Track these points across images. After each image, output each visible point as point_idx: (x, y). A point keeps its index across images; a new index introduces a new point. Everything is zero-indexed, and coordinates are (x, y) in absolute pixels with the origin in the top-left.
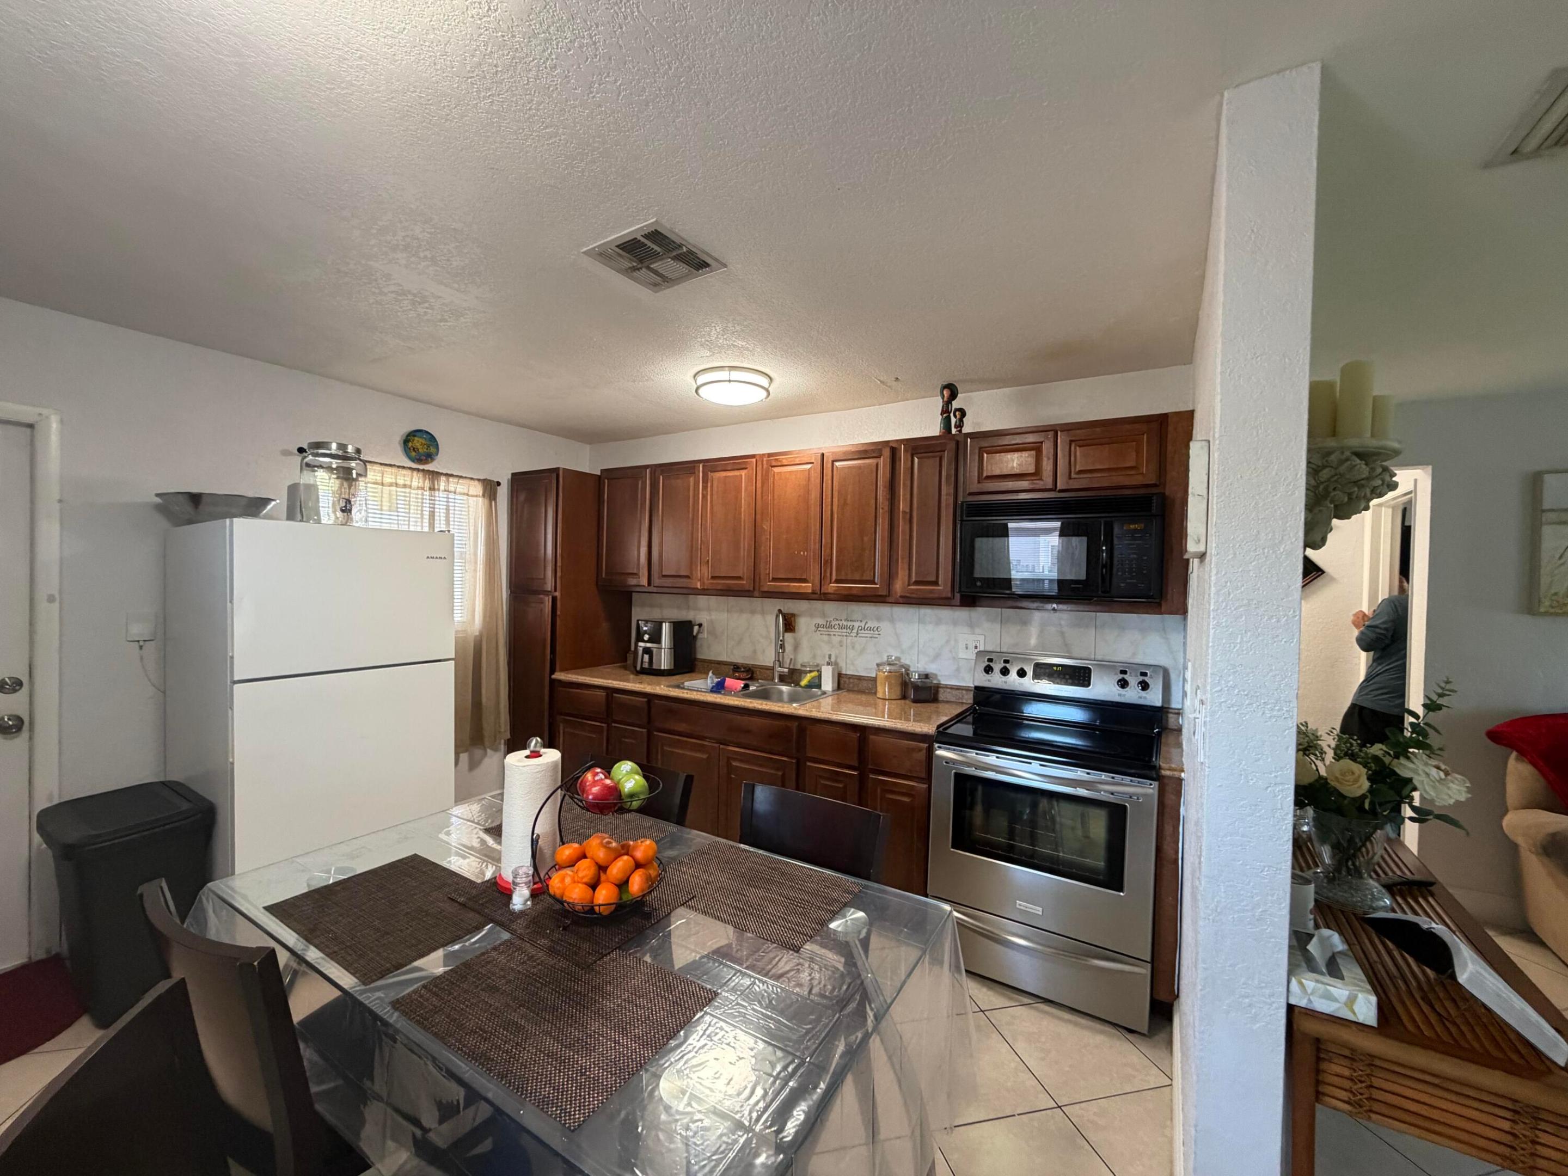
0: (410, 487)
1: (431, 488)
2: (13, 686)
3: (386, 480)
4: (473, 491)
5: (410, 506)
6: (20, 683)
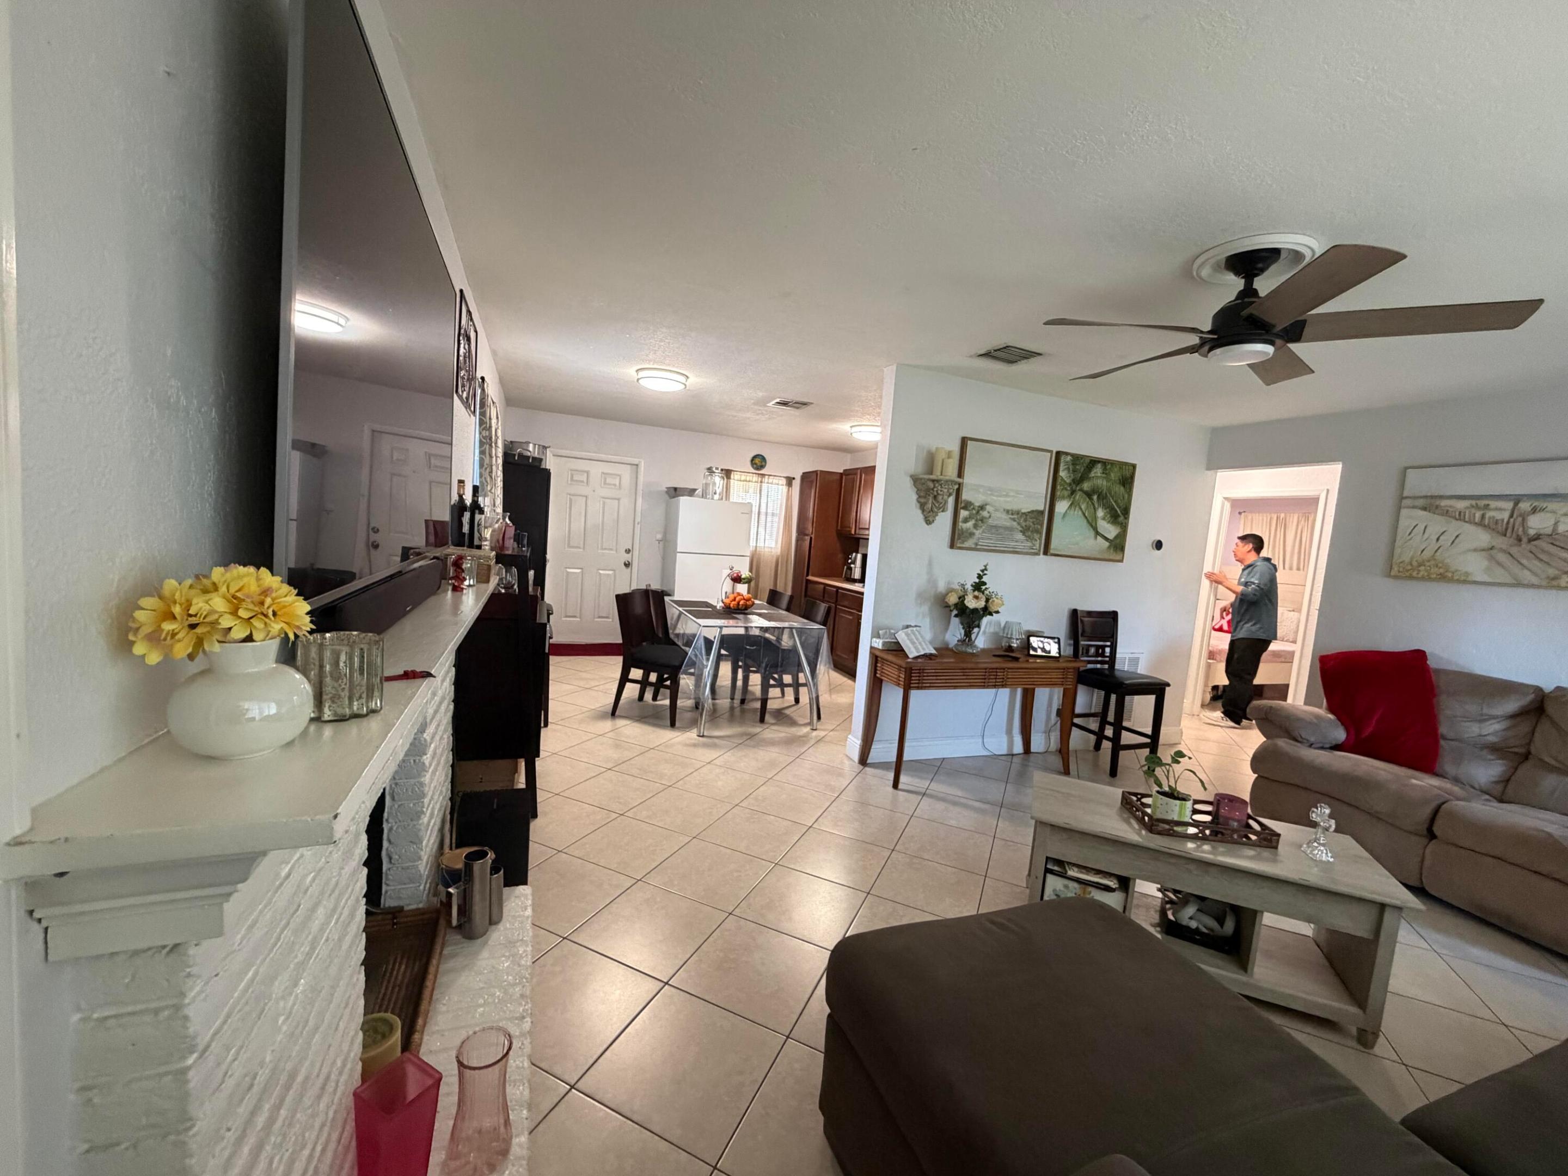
0: (752, 482)
1: (761, 482)
2: (628, 551)
3: (742, 479)
4: (781, 482)
5: (751, 491)
6: (629, 550)
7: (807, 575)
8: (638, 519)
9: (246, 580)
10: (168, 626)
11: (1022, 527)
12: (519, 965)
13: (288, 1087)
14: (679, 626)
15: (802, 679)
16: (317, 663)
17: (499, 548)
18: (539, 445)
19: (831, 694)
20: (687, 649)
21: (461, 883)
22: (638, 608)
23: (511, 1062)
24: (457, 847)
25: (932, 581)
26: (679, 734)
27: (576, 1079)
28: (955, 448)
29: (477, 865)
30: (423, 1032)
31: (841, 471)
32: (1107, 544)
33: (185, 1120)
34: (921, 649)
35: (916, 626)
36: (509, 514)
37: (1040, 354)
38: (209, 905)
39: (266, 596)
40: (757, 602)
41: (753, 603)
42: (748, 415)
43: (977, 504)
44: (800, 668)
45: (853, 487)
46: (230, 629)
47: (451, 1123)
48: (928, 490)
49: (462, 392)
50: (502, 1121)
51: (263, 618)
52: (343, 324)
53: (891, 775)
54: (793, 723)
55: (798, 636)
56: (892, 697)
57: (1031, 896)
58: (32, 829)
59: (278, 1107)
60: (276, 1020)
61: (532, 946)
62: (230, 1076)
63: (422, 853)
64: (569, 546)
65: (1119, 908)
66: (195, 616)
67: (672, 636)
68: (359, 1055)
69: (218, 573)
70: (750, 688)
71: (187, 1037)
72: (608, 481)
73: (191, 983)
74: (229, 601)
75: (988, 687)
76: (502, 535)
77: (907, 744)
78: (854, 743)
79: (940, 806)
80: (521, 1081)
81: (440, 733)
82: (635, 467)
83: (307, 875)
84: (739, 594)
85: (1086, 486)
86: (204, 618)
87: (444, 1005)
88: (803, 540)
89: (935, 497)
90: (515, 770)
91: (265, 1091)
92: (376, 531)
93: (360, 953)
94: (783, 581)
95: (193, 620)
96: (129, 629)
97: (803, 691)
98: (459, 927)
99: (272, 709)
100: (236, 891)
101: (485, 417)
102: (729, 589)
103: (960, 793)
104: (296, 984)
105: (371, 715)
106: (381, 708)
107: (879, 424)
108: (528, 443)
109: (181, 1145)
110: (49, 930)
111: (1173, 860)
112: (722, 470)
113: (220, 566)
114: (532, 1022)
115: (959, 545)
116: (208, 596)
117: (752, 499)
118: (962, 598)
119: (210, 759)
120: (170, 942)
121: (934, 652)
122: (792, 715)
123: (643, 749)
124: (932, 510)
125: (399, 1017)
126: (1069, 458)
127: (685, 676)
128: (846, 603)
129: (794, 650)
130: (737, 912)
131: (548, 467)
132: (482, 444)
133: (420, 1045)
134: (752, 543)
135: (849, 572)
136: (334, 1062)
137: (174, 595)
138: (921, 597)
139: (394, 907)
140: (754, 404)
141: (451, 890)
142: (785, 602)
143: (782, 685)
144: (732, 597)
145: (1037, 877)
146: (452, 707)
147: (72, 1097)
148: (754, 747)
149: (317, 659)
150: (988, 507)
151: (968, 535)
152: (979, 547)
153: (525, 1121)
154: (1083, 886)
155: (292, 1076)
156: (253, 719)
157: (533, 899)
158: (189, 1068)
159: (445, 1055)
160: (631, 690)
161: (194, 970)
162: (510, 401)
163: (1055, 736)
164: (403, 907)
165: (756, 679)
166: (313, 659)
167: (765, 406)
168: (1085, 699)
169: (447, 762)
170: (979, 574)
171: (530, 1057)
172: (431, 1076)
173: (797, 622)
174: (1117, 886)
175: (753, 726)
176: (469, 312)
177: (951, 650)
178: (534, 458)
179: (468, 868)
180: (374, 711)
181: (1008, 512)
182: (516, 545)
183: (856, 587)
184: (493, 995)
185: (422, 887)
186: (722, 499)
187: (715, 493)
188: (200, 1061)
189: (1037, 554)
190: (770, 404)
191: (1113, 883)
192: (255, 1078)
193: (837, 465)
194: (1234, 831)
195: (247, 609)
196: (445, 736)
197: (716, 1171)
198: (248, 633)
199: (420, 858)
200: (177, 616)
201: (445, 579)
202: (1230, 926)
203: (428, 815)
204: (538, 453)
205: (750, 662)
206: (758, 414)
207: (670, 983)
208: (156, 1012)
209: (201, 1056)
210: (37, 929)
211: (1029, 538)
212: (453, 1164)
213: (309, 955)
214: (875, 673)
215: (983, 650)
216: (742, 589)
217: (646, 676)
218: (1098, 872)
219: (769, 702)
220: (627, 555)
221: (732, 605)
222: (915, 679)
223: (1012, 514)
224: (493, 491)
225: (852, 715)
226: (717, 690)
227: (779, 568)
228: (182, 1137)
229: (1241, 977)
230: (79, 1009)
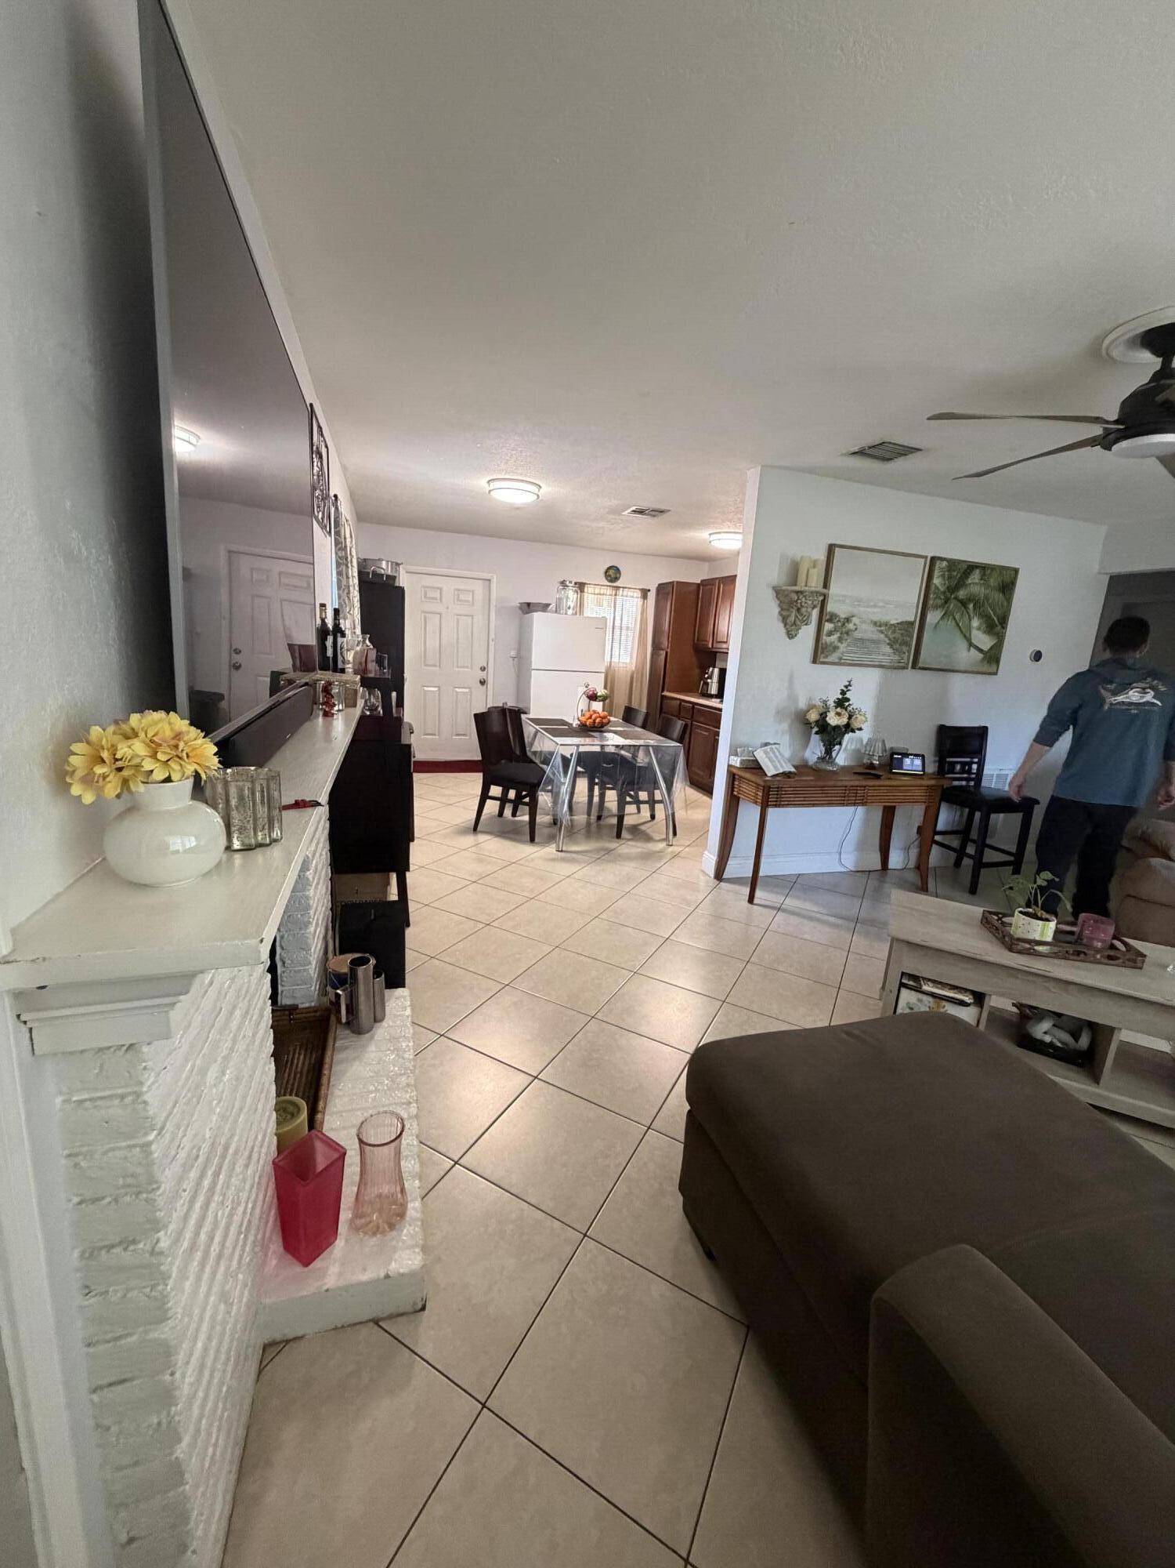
0: (606, 595)
1: (616, 595)
2: (483, 669)
3: (596, 592)
4: (635, 595)
5: (605, 604)
6: (485, 668)
7: (663, 691)
8: (492, 635)
9: (160, 725)
10: (99, 770)
11: (890, 639)
12: (403, 1058)
13: (223, 1157)
14: (536, 743)
15: (658, 796)
16: (224, 798)
17: (362, 670)
18: (392, 563)
19: (687, 810)
20: (544, 767)
21: (348, 985)
22: (496, 726)
23: (403, 1142)
24: (342, 953)
25: (792, 697)
26: (539, 849)
27: (459, 1156)
28: (821, 556)
29: (361, 970)
30: (324, 1113)
31: (699, 582)
32: (981, 656)
33: (153, 1183)
34: (779, 766)
35: (775, 744)
36: (369, 636)
37: (920, 450)
38: (159, 1012)
39: (179, 740)
40: (612, 719)
41: (609, 721)
42: (601, 524)
43: (843, 616)
44: (656, 785)
45: (711, 597)
46: (152, 771)
47: (355, 1189)
48: (791, 603)
49: (318, 512)
50: (398, 1189)
51: (178, 760)
52: (195, 443)
53: (747, 890)
54: (648, 838)
55: (654, 753)
56: (748, 814)
57: (884, 1008)
58: (14, 951)
59: (217, 1174)
60: (211, 1102)
61: (414, 1042)
62: (183, 1149)
63: (311, 959)
64: (426, 665)
65: (973, 1022)
66: (121, 759)
67: (529, 754)
68: (274, 1131)
69: (135, 719)
70: (606, 804)
71: (148, 1118)
72: (462, 597)
73: (146, 1076)
74: (147, 744)
75: (848, 805)
76: (364, 659)
77: (763, 860)
78: (710, 859)
79: (795, 920)
80: (412, 1156)
81: (319, 850)
82: (487, 582)
83: (225, 983)
84: (595, 712)
85: (962, 594)
86: (129, 762)
87: (340, 1090)
88: (659, 655)
89: (798, 610)
90: (388, 883)
91: (208, 1160)
92: (237, 652)
93: (270, 1047)
94: (638, 700)
95: (119, 764)
96: (66, 773)
97: (659, 807)
98: (348, 1023)
99: (191, 842)
100: (179, 1002)
101: (340, 537)
102: (585, 708)
103: (816, 909)
104: (224, 1074)
105: (274, 844)
106: (282, 838)
107: (741, 531)
108: (380, 560)
109: (150, 1202)
110: (33, 1031)
111: (1030, 978)
112: (576, 583)
113: (136, 713)
114: (418, 1107)
115: (821, 660)
116: (130, 742)
117: (606, 612)
118: (823, 715)
119: (144, 886)
120: (128, 1043)
121: (793, 770)
122: (649, 831)
123: (505, 864)
124: (795, 623)
125: (302, 1098)
126: (945, 564)
127: (543, 793)
128: (702, 719)
129: (649, 767)
130: (599, 1016)
131: (401, 585)
132: (338, 565)
133: (322, 1123)
134: (607, 659)
135: (705, 687)
136: (256, 1137)
137: (101, 741)
138: (780, 714)
139: (290, 1006)
140: (609, 513)
141: (339, 991)
142: (640, 719)
143: (638, 802)
144: (588, 715)
145: (891, 992)
146: (328, 825)
147: (64, 1161)
148: (609, 861)
149: (224, 794)
150: (855, 620)
151: (831, 648)
152: (842, 661)
153: (418, 1190)
154: (938, 1000)
155: (226, 1148)
156: (177, 852)
157: (412, 1000)
158: (149, 1144)
159: (345, 1132)
160: (492, 807)
161: (150, 1064)
162: (361, 517)
163: (914, 852)
164: (298, 1005)
165: (611, 796)
166: (220, 794)
167: (620, 514)
168: (946, 817)
169: (326, 875)
170: (842, 690)
171: (417, 1136)
172: (336, 1150)
173: (653, 739)
174: (972, 1001)
175: (611, 841)
176: (320, 427)
177: (811, 768)
178: (388, 576)
179: (353, 972)
180: (275, 841)
181: (875, 624)
182: (378, 668)
183: (714, 703)
184: (382, 1083)
185: (313, 988)
186: (576, 614)
187: (569, 608)
188: (159, 1137)
189: (904, 668)
190: (626, 513)
191: (968, 999)
192: (199, 1150)
193: (694, 575)
194: (1098, 951)
195: (164, 753)
196: (324, 853)
197: (586, 1238)
198: (167, 775)
199: (310, 963)
200: (107, 761)
201: (316, 704)
202: (1084, 1041)
203: (314, 925)
204: (391, 571)
205: (606, 779)
206: (613, 524)
207: (539, 1077)
208: (122, 1097)
209: (159, 1134)
210: (24, 1029)
211: (896, 651)
212: (359, 1222)
213: (232, 1049)
214: (733, 791)
215: (843, 768)
216: (597, 706)
217: (505, 793)
218: (954, 988)
219: (626, 818)
220: (480, 672)
221: (588, 723)
222: (772, 798)
223: (880, 626)
224: (351, 612)
225: (708, 831)
226: (574, 807)
227: (634, 684)
228: (151, 1196)
229: (1092, 1089)
230: (60, 1093)
